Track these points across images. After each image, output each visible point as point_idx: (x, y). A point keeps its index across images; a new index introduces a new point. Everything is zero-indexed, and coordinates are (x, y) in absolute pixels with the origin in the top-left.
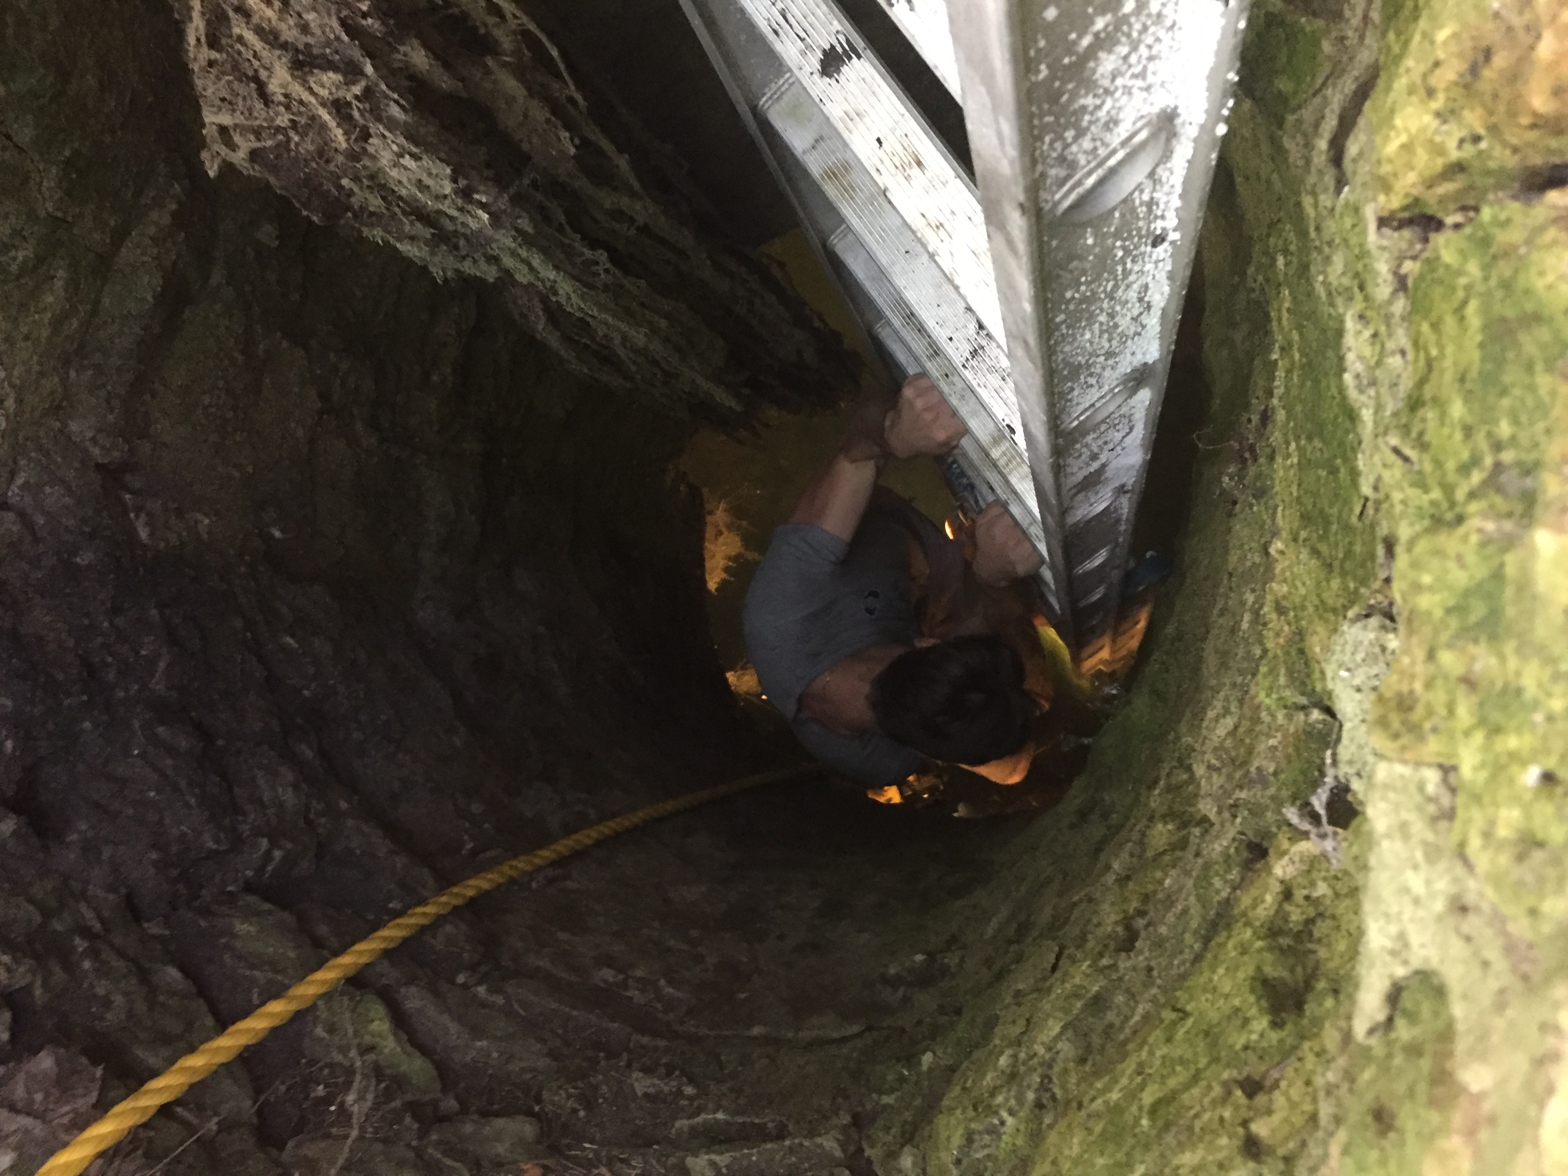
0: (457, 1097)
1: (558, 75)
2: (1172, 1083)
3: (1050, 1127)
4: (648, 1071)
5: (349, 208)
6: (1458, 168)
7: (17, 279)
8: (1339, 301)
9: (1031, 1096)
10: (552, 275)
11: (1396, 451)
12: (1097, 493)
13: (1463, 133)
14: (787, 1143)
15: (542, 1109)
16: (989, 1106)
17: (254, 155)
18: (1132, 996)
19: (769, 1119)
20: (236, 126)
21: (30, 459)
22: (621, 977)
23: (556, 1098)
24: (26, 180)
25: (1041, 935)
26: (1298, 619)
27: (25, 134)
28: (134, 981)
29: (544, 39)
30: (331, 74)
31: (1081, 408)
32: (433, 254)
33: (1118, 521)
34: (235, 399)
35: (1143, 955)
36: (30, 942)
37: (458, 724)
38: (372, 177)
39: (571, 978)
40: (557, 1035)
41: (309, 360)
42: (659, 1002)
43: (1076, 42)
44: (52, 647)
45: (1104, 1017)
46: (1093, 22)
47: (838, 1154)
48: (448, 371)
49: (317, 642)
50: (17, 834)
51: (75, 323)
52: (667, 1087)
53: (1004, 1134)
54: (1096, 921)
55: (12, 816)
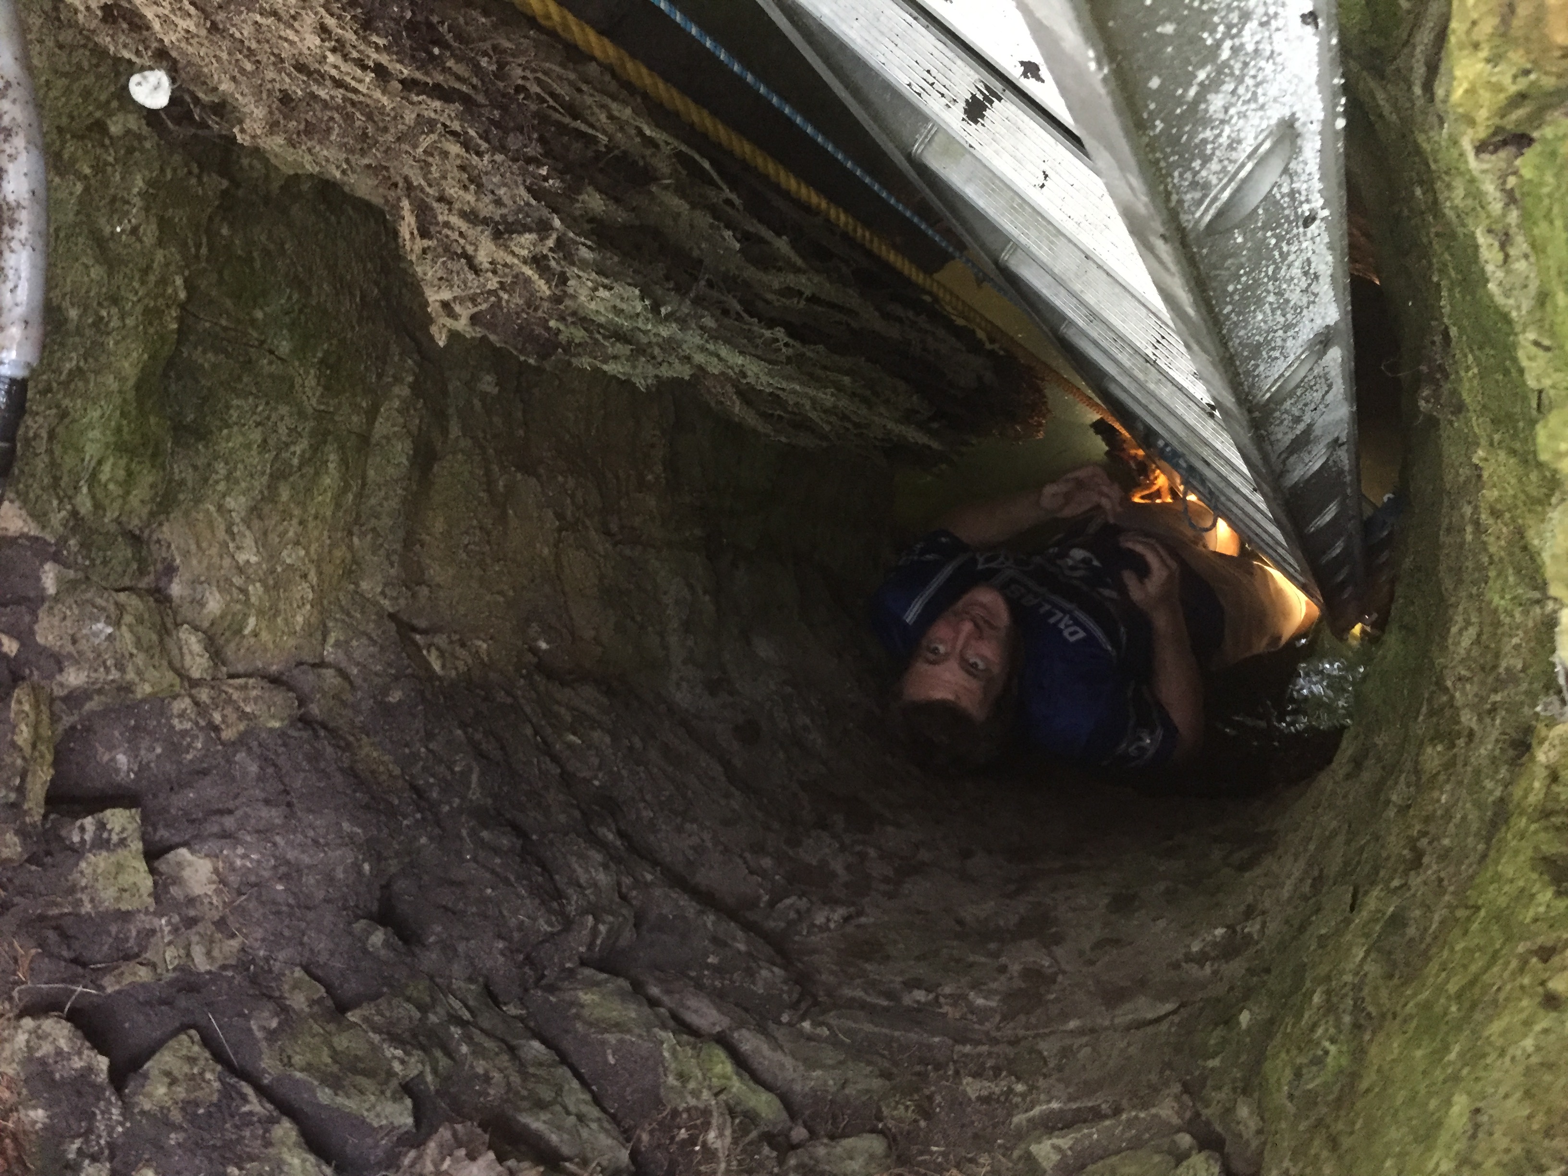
0: (806, 1126)
1: (712, 182)
2: (1474, 968)
3: (1371, 1040)
4: (976, 1075)
5: (559, 345)
6: (1522, 97)
7: (300, 469)
8: (1469, 221)
9: (1347, 1019)
10: (740, 360)
11: (1537, 344)
12: (1309, 452)
13: (1514, 70)
14: (1124, 1116)
15: (885, 1125)
16: (1310, 1041)
17: (474, 319)
18: (1427, 907)
19: (1102, 1101)
20: (455, 298)
21: (336, 620)
22: (931, 996)
23: (895, 1113)
24: (291, 387)
25: (1335, 883)
26: (1513, 519)
27: (284, 347)
28: (505, 1057)
29: (697, 157)
30: (527, 235)
32: (634, 367)
33: (1341, 472)
34: (488, 534)
35: (1432, 867)
36: (414, 1036)
37: (733, 789)
38: (574, 314)
39: (885, 1003)
40: (883, 1056)
41: (542, 486)
42: (972, 1013)
43: (1183, 96)
44: (384, 777)
45: (1403, 935)
46: (1196, 77)
47: (1176, 1121)
48: (659, 468)
49: (596, 735)
50: (386, 944)
51: (350, 497)
52: (997, 1088)
53: (1329, 1060)
54: (1384, 854)
55: (380, 928)
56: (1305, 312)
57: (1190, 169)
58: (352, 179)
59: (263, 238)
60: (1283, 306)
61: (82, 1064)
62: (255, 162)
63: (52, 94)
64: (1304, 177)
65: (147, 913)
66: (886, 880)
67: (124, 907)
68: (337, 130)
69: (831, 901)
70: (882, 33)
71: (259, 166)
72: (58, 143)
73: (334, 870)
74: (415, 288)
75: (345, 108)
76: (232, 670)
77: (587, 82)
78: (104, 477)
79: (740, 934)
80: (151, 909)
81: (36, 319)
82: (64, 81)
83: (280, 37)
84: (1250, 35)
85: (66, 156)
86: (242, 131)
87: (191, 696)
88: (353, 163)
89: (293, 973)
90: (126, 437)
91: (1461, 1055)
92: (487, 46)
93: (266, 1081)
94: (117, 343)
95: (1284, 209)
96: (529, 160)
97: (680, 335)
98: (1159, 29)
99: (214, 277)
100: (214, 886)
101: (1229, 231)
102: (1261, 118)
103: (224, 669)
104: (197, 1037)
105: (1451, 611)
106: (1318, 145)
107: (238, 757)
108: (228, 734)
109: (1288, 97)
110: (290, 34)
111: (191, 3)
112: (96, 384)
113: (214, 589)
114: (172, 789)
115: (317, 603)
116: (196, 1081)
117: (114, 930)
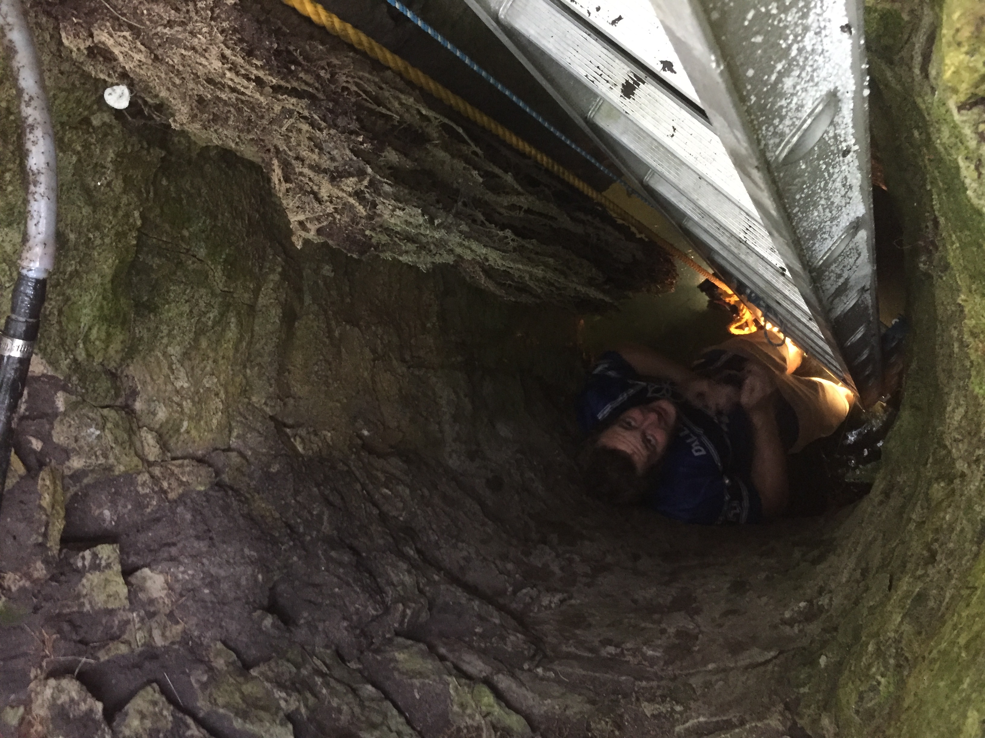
1: (464, 142)
2: (976, 628)
3: (909, 676)
4: (651, 700)
5: (371, 245)
7: (213, 328)
8: (953, 151)
9: (892, 661)
10: (484, 251)
12: (847, 296)
14: (748, 726)
16: (868, 675)
17: (319, 231)
19: (733, 716)
20: (307, 219)
21: (237, 421)
22: (619, 650)
23: (599, 726)
24: (207, 277)
25: (877, 572)
27: (202, 252)
28: (350, 696)
29: (455, 126)
30: (351, 179)
31: (823, 253)
32: (419, 257)
33: (866, 308)
34: (330, 364)
35: (942, 563)
36: (293, 684)
37: (486, 520)
38: (381, 226)
39: (590, 655)
40: (590, 690)
41: (362, 332)
42: (645, 660)
43: (767, 80)
44: (270, 519)
45: (927, 605)
46: (776, 68)
47: (781, 728)
48: (435, 319)
49: (400, 488)
50: (273, 625)
51: (244, 344)
52: (664, 708)
53: (881, 688)
54: (909, 554)
55: (270, 615)
56: (844, 209)
57: (773, 124)
58: (242, 148)
59: (188, 186)
60: (830, 206)
61: (87, 707)
62: (182, 139)
63: (57, 102)
64: (843, 126)
65: (124, 610)
66: (586, 575)
67: (110, 606)
68: (232, 118)
69: (552, 590)
70: (569, 45)
71: (184, 142)
72: (61, 133)
73: (240, 579)
74: (282, 212)
75: (237, 104)
76: (174, 455)
77: (386, 83)
78: (93, 337)
79: (495, 613)
80: (127, 607)
81: (51, 242)
82: (64, 94)
83: (197, 63)
84: (809, 41)
85: (66, 140)
86: (175, 121)
87: (149, 472)
88: (242, 137)
89: (215, 645)
90: (106, 312)
91: (971, 685)
92: (323, 63)
93: (201, 715)
94: (99, 254)
95: (830, 146)
96: (351, 132)
97: (446, 237)
98: (753, 40)
99: (158, 211)
100: (165, 592)
101: (797, 162)
102: (816, 91)
103: (169, 454)
104: (157, 689)
105: (946, 397)
106: (851, 106)
107: (179, 510)
108: (172, 495)
109: (832, 77)
110: (203, 61)
111: (142, 44)
112: (87, 280)
113: (162, 405)
114: (138, 531)
115: (225, 411)
116: (157, 716)
117: (104, 621)
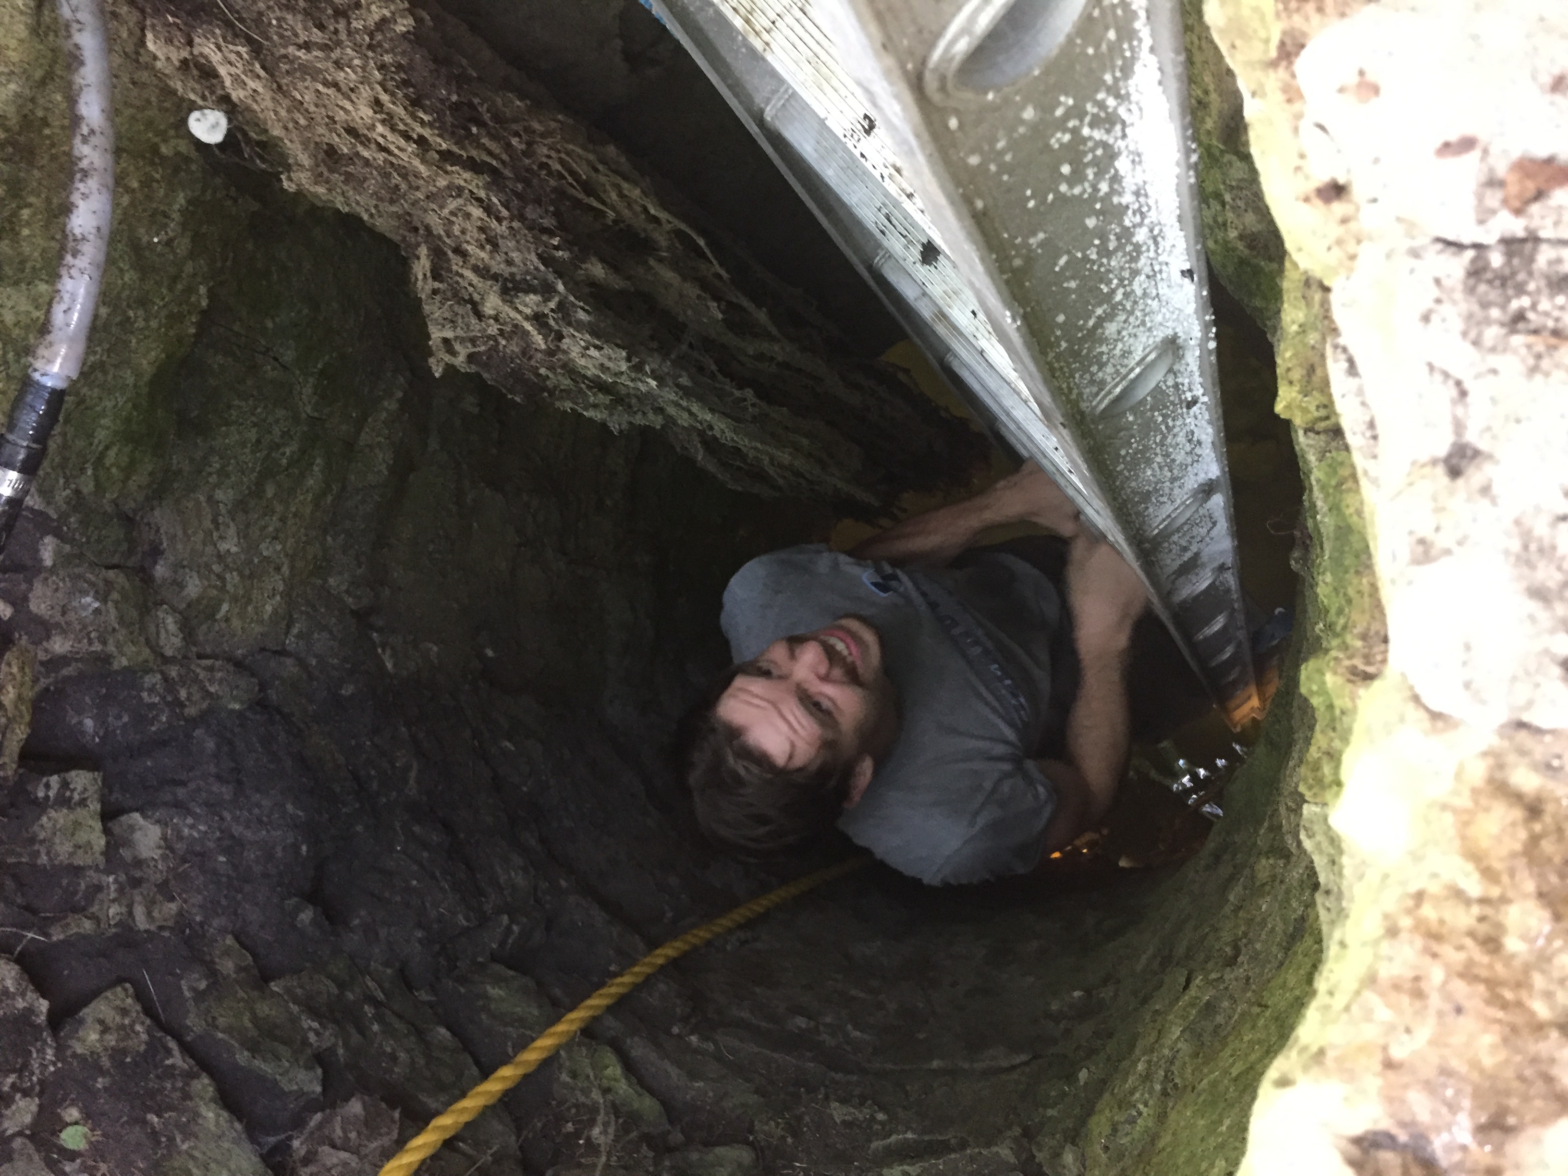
0: (683, 1132)
1: (702, 255)
3: (1172, 1108)
4: (843, 1101)
5: (544, 389)
7: (287, 469)
9: (1158, 1087)
10: (708, 417)
12: (1197, 574)
14: (968, 1153)
15: (755, 1138)
16: (1129, 1102)
17: (471, 358)
18: (1234, 1000)
19: (950, 1136)
20: (456, 338)
21: (302, 612)
22: (812, 1024)
23: (766, 1128)
24: (290, 393)
25: (1178, 964)
27: (289, 356)
28: (413, 1039)
29: (693, 234)
30: (532, 296)
31: (1160, 519)
32: (611, 415)
33: (1228, 591)
34: (452, 544)
35: (1243, 967)
36: (331, 1010)
37: (650, 807)
38: (564, 366)
39: (770, 1026)
40: (761, 1075)
41: (507, 500)
42: (847, 1044)
43: (1084, 325)
44: (330, 765)
45: (1213, 1020)
46: (1094, 312)
47: (1013, 1160)
48: (619, 496)
49: (530, 743)
50: (314, 922)
51: (329, 499)
52: (862, 1115)
53: (1140, 1121)
55: (311, 907)
56: (1189, 468)
57: (1089, 372)
58: (377, 219)
60: (1170, 464)
61: (25, 1004)
64: (1186, 374)
65: (97, 869)
67: (78, 861)
68: (372, 182)
73: (274, 848)
74: (421, 322)
75: (384, 168)
76: (201, 651)
77: (605, 164)
78: (108, 462)
80: (102, 867)
82: (130, 111)
83: (338, 105)
84: (1139, 285)
86: (289, 178)
87: (162, 673)
88: (381, 208)
89: (224, 939)
90: (134, 426)
91: (1229, 1128)
92: (518, 127)
93: (189, 1039)
94: (139, 342)
95: (1169, 396)
96: (544, 230)
97: (657, 391)
98: (1065, 285)
99: (234, 288)
100: (160, 852)
101: (1122, 414)
102: (1149, 337)
103: (194, 649)
104: (131, 990)
107: (198, 733)
108: (191, 711)
109: (1171, 323)
110: (348, 106)
111: (263, 67)
112: (114, 377)
113: (195, 574)
114: (131, 756)
115: (287, 595)
116: (126, 1032)
117: (65, 882)
